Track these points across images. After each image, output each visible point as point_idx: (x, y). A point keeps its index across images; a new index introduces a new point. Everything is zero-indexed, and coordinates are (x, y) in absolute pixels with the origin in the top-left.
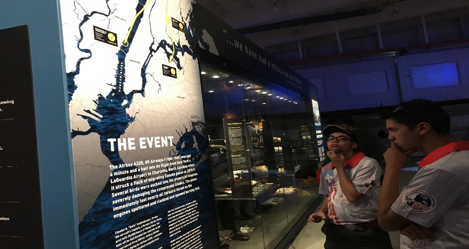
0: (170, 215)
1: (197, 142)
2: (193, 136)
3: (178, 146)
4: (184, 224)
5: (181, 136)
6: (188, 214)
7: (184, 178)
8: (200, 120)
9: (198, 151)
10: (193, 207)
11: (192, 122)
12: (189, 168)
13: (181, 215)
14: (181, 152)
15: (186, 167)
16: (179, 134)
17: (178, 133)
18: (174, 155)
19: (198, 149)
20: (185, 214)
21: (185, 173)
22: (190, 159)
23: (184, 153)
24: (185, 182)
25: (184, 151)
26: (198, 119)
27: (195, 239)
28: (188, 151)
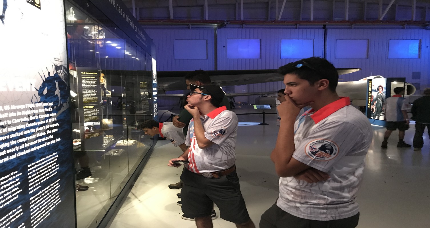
0: (31, 169)
1: (59, 89)
2: (56, 82)
3: (40, 92)
4: (44, 178)
5: (43, 80)
6: (49, 167)
7: (46, 128)
8: (62, 64)
9: (60, 99)
10: (53, 160)
11: (55, 65)
12: (50, 117)
13: (41, 169)
14: (44, 99)
15: (48, 116)
16: (42, 78)
17: (41, 76)
18: (36, 102)
19: (60, 97)
20: (46, 167)
21: (46, 122)
22: (52, 107)
23: (46, 100)
24: (46, 132)
25: (46, 98)
26: (60, 63)
27: (54, 193)
28: (50, 99)
